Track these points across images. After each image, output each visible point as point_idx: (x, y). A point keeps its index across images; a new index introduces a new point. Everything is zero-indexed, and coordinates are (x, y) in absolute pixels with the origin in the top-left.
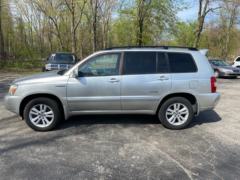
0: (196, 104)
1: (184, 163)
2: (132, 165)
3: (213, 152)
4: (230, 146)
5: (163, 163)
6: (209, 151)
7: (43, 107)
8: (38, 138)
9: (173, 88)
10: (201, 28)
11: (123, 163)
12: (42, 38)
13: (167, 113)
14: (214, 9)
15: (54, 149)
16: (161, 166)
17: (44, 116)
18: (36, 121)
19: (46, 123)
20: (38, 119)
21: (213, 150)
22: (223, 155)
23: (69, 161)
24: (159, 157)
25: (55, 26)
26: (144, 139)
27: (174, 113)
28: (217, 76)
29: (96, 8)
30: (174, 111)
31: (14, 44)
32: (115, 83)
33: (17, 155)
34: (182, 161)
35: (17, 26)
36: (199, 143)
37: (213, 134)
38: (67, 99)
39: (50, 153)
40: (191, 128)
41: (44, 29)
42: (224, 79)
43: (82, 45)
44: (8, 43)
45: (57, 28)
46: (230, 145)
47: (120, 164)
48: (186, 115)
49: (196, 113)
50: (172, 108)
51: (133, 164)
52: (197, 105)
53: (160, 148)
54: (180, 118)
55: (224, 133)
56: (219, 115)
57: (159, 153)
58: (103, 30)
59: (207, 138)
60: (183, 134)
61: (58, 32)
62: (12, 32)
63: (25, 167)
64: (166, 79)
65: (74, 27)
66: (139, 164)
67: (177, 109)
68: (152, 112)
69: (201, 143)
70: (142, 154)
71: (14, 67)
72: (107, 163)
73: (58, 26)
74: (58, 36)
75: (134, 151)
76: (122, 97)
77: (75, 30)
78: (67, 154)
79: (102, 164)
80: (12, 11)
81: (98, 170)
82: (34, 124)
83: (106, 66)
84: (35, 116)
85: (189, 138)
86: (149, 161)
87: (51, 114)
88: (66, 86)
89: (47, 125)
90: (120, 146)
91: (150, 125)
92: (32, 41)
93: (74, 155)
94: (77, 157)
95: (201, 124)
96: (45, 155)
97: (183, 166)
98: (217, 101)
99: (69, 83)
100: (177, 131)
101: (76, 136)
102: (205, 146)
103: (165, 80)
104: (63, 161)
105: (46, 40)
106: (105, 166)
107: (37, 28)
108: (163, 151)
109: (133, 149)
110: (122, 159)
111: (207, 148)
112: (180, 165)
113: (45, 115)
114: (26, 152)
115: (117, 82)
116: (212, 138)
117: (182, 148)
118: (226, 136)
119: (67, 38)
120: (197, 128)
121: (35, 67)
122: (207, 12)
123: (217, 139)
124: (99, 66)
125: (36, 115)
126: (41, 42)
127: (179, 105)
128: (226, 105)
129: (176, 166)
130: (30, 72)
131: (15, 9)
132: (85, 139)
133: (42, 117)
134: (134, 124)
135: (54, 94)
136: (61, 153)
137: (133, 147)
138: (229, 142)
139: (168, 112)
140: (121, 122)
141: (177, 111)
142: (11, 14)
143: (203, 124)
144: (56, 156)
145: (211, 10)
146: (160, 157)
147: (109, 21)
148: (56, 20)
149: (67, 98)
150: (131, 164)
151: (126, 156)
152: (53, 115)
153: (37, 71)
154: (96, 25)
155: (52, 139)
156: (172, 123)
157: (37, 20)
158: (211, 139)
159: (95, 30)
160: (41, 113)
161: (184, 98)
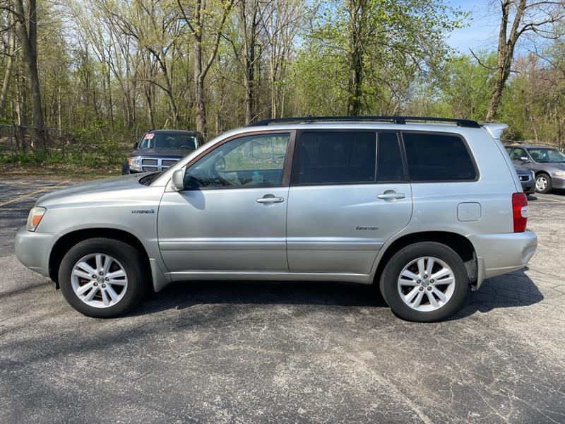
0: (475, 260)
1: (432, 411)
2: (301, 411)
3: (511, 384)
4: (558, 369)
5: (378, 408)
6: (500, 381)
7: (103, 259)
8: (89, 334)
9: (416, 219)
10: (506, 70)
11: (279, 404)
12: (131, 97)
13: (401, 282)
14: (539, 25)
15: (119, 362)
16: (373, 416)
17: (105, 283)
18: (86, 293)
19: (110, 299)
20: (92, 288)
21: (510, 378)
22: (536, 393)
23: (149, 393)
24: (370, 392)
25: (161, 70)
26: (340, 345)
27: (419, 282)
28: (544, 187)
29: (253, 27)
30: (419, 276)
31: (69, 110)
32: (273, 205)
33: (32, 374)
34: (428, 404)
35: (76, 70)
36: (479, 357)
37: (518, 337)
38: (158, 242)
39: (109, 371)
40: (461, 320)
41: (136, 76)
42: (560, 197)
43: (218, 113)
44: (55, 107)
45: (165, 74)
46: (557, 365)
47: (272, 407)
48: (449, 288)
49: (475, 283)
50: (414, 269)
51: (304, 408)
52: (477, 262)
53: (376, 369)
54: (434, 294)
55: (545, 335)
56: (537, 288)
57: (372, 382)
58: (271, 77)
59: (499, 347)
60: (440, 333)
61: (168, 82)
62: (66, 84)
63: (44, 406)
64: (397, 198)
65: (201, 72)
66: (320, 409)
67: (426, 272)
68: (365, 277)
69: (483, 358)
70: (329, 382)
71: (65, 163)
72: (240, 403)
73: (168, 70)
74: (169, 93)
75: (313, 374)
76: (289, 239)
77: (203, 78)
78: (150, 377)
79: (227, 406)
80: (66, 35)
81: (216, 419)
82: (83, 299)
83: (275, 162)
84: (85, 281)
85: (453, 344)
86: (346, 401)
87: (123, 278)
88: (156, 212)
89: (112, 304)
90: (279, 361)
91: (359, 308)
92: (109, 103)
93: (165, 380)
94: (170, 385)
95: (490, 310)
96: (96, 377)
97: (429, 417)
98: (530, 254)
99: (163, 203)
100: (425, 325)
101: (177, 331)
102: (491, 366)
103: (395, 200)
104: (136, 393)
105: (141, 102)
106: (233, 409)
107: (121, 73)
108: (383, 376)
109: (309, 369)
110: (279, 393)
111: (498, 372)
112: (421, 416)
113: (107, 279)
114: (54, 367)
115: (278, 202)
116: (512, 346)
117: (432, 371)
118: (550, 342)
119: (188, 95)
120: (476, 319)
121: (110, 163)
122: (521, 33)
123: (526, 349)
124: (258, 162)
125: (88, 278)
126: (129, 104)
127: (431, 261)
128: (558, 262)
129: (411, 416)
130: (98, 174)
131: (74, 32)
132: (197, 339)
133: (100, 285)
134: (321, 306)
135: (127, 231)
136: (134, 373)
137: (310, 365)
138: (555, 360)
139: (404, 277)
140: (289, 299)
141: (426, 277)
142: (64, 43)
143: (495, 310)
144: (121, 380)
145: (532, 26)
146: (374, 391)
147: (286, 55)
148: (164, 55)
149: (160, 240)
150: (298, 408)
151: (289, 386)
152: (126, 281)
153: (114, 174)
154: (253, 65)
155: (121, 338)
156: (412, 306)
157: (123, 56)
158: (511, 348)
159: (251, 78)
160: (98, 275)
161: (442, 245)
